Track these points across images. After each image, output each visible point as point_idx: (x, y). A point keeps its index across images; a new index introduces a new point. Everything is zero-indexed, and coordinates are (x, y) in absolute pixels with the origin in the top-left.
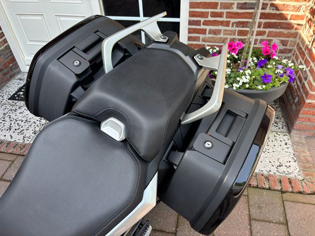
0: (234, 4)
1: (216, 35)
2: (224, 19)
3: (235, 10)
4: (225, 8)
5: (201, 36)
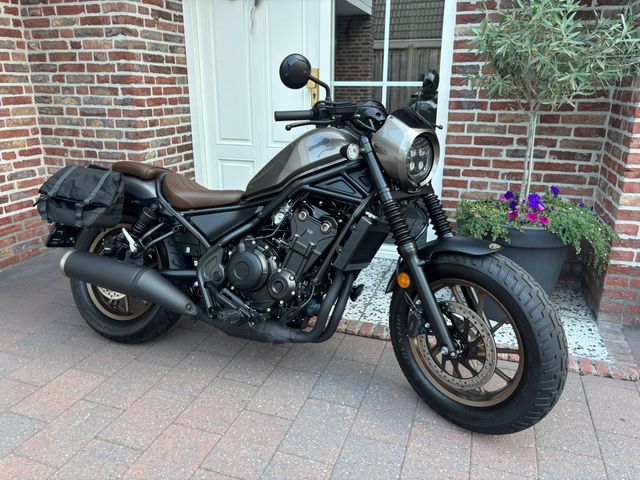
0: (502, 150)
1: (481, 189)
2: (491, 168)
3: (504, 157)
4: (491, 155)
5: (461, 190)
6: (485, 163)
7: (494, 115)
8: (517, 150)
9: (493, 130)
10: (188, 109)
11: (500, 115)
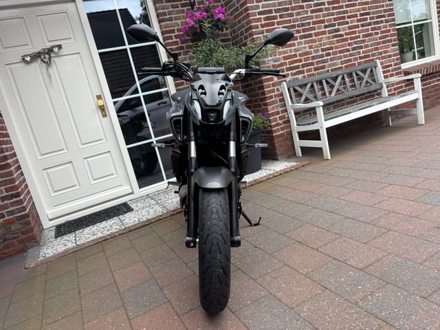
10: (10, 141)
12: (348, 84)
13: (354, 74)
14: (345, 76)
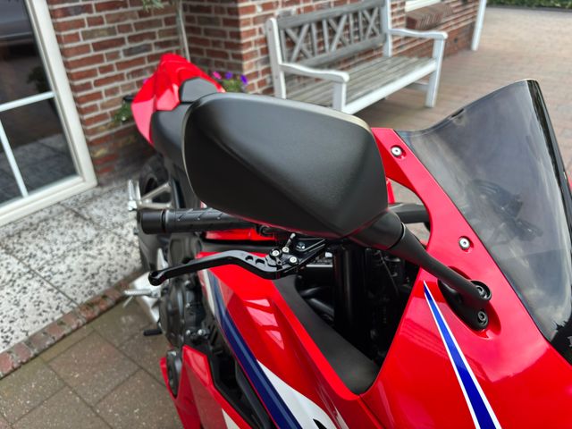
0: (118, 52)
1: (115, 95)
2: (116, 72)
3: (123, 58)
4: (112, 59)
5: (98, 102)
6: (109, 68)
7: (101, 17)
8: (131, 49)
9: (105, 33)
11: (107, 16)
12: (352, 29)
13: (360, 15)
14: (351, 17)
